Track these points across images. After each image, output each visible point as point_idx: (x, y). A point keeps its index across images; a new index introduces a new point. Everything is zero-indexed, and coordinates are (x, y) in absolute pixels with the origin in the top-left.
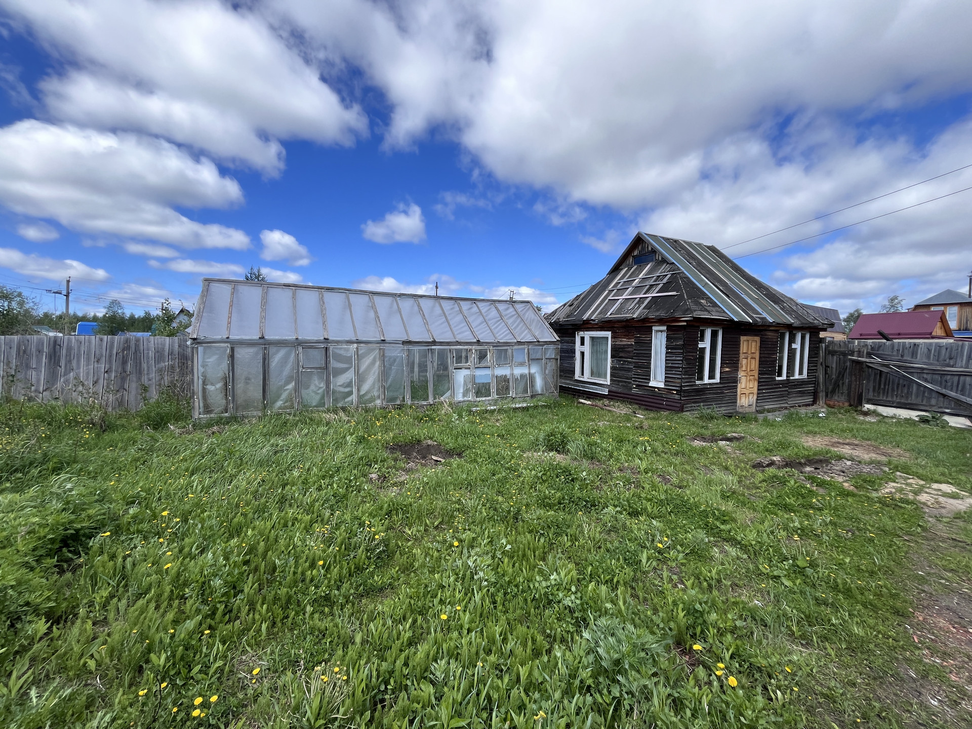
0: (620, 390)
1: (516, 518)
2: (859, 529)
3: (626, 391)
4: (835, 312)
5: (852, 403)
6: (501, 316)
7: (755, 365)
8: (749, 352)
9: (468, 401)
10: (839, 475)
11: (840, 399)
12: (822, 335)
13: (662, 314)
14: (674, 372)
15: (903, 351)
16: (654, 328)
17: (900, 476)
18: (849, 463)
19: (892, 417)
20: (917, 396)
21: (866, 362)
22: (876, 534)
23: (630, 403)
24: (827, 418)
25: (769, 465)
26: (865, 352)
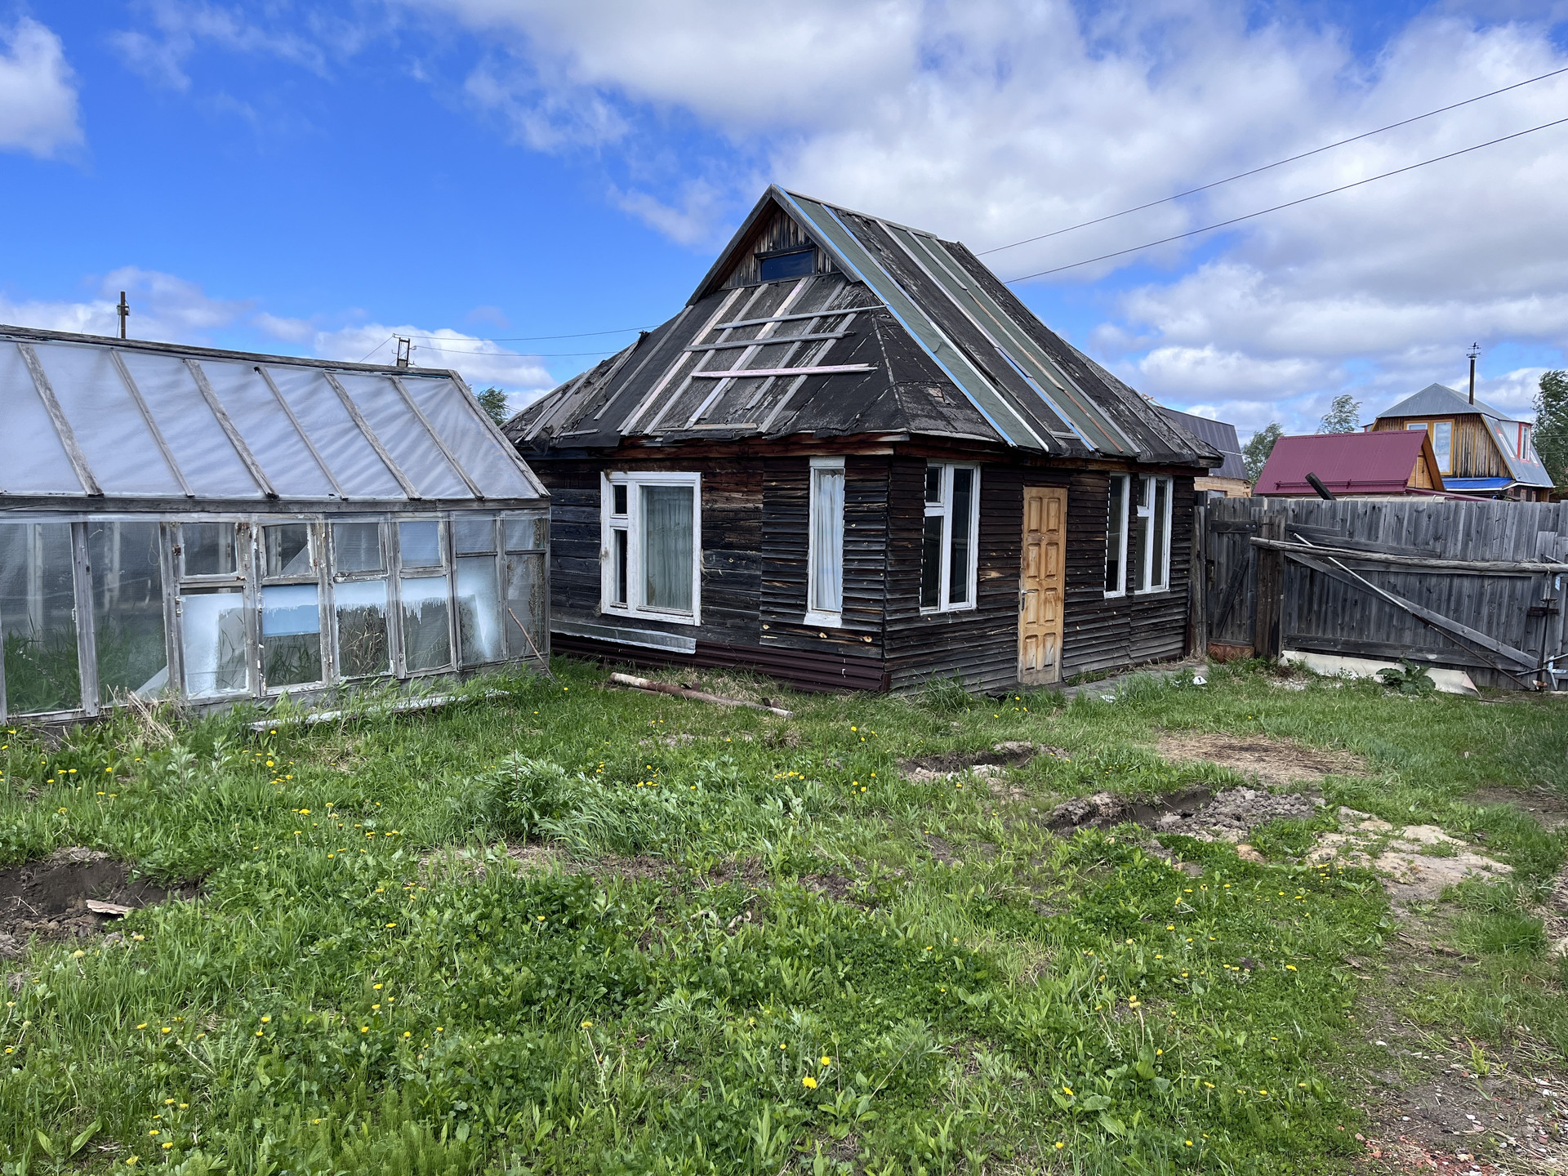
0: (727, 642)
1: (376, 1074)
2: (1266, 958)
3: (742, 643)
4: (1227, 430)
5: (1259, 649)
6: (354, 417)
7: (1056, 560)
8: (1044, 529)
9: (236, 699)
10: (1230, 826)
11: (1236, 641)
12: (1200, 484)
13: (832, 423)
14: (865, 585)
15: (1352, 523)
16: (815, 464)
17: (1347, 815)
18: (1250, 795)
19: (1335, 678)
20: (1379, 627)
21: (1284, 550)
22: (1299, 965)
23: (757, 676)
24: (1209, 687)
25: (1084, 819)
26: (1283, 525)
